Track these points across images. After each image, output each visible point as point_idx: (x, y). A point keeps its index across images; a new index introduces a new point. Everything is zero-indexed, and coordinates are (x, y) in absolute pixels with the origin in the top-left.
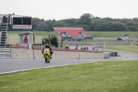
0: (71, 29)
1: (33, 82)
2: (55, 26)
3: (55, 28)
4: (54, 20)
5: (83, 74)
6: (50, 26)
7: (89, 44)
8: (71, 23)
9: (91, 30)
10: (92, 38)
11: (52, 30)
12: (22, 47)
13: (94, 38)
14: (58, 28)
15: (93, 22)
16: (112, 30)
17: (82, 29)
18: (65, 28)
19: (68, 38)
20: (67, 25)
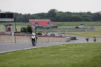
0: (42, 20)
1: (17, 59)
2: (30, 19)
3: (30, 20)
4: (29, 14)
5: (52, 54)
6: (26, 18)
7: (55, 31)
8: (41, 16)
9: (56, 21)
10: (57, 27)
11: (28, 21)
12: (7, 34)
13: (58, 27)
14: (32, 20)
15: (57, 15)
16: (71, 21)
17: (49, 20)
18: (38, 20)
19: (39, 27)
20: (39, 17)
